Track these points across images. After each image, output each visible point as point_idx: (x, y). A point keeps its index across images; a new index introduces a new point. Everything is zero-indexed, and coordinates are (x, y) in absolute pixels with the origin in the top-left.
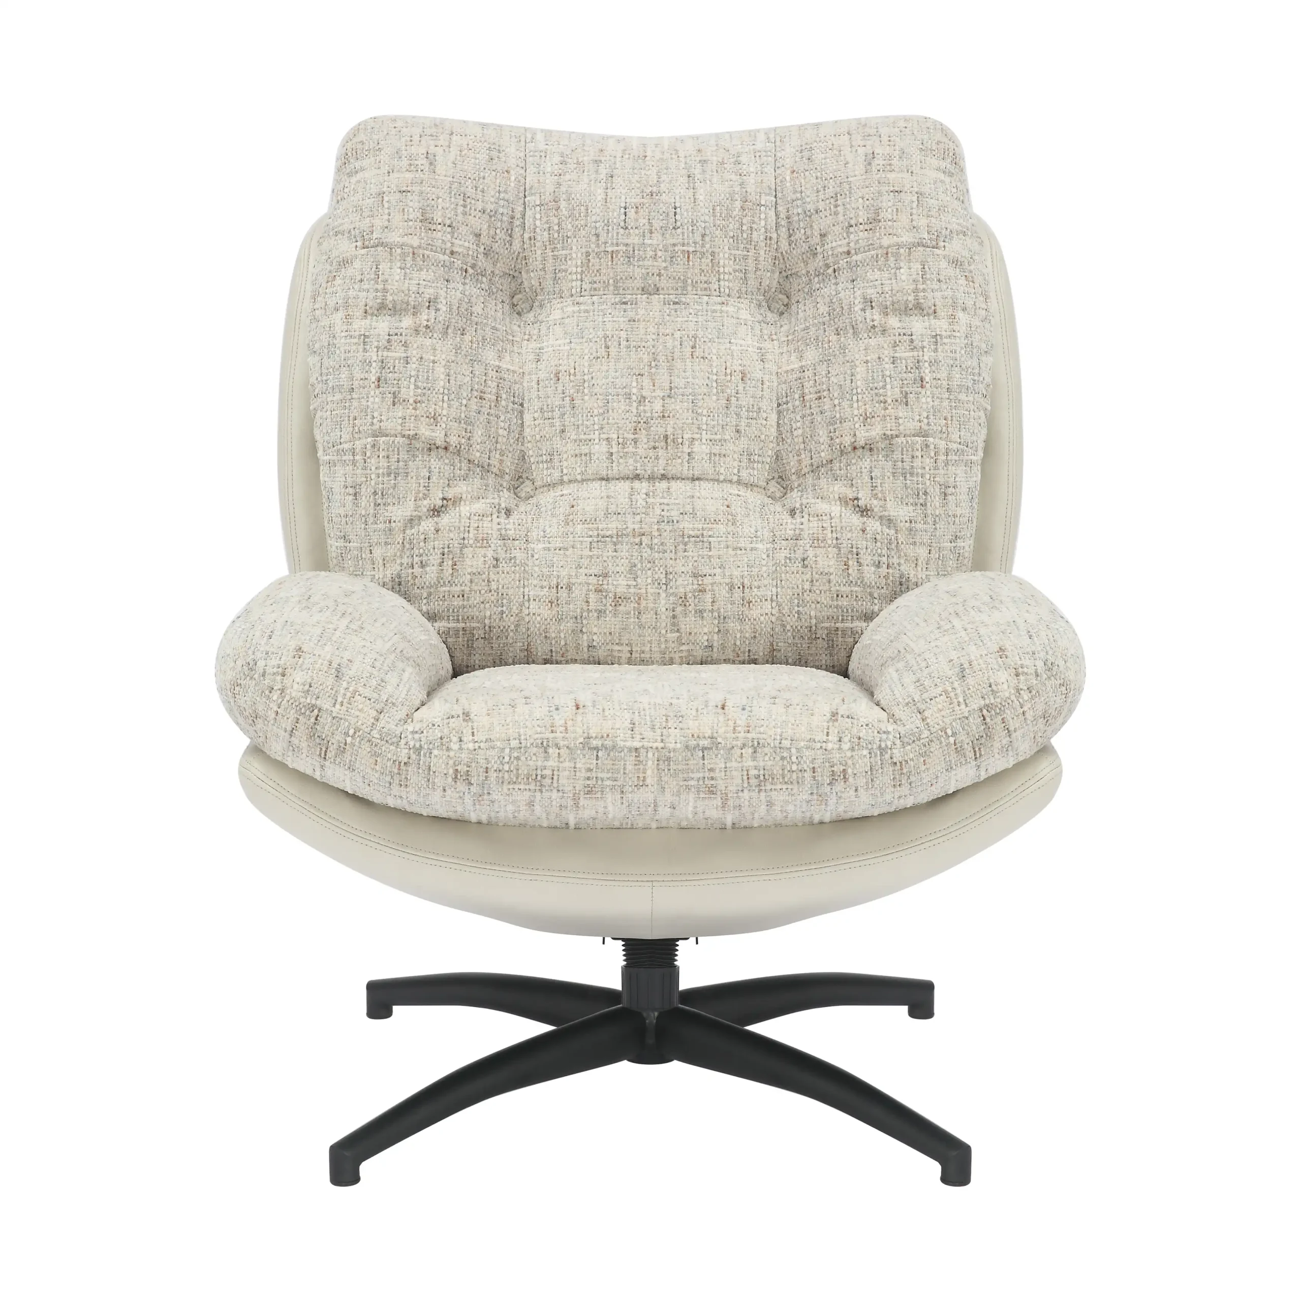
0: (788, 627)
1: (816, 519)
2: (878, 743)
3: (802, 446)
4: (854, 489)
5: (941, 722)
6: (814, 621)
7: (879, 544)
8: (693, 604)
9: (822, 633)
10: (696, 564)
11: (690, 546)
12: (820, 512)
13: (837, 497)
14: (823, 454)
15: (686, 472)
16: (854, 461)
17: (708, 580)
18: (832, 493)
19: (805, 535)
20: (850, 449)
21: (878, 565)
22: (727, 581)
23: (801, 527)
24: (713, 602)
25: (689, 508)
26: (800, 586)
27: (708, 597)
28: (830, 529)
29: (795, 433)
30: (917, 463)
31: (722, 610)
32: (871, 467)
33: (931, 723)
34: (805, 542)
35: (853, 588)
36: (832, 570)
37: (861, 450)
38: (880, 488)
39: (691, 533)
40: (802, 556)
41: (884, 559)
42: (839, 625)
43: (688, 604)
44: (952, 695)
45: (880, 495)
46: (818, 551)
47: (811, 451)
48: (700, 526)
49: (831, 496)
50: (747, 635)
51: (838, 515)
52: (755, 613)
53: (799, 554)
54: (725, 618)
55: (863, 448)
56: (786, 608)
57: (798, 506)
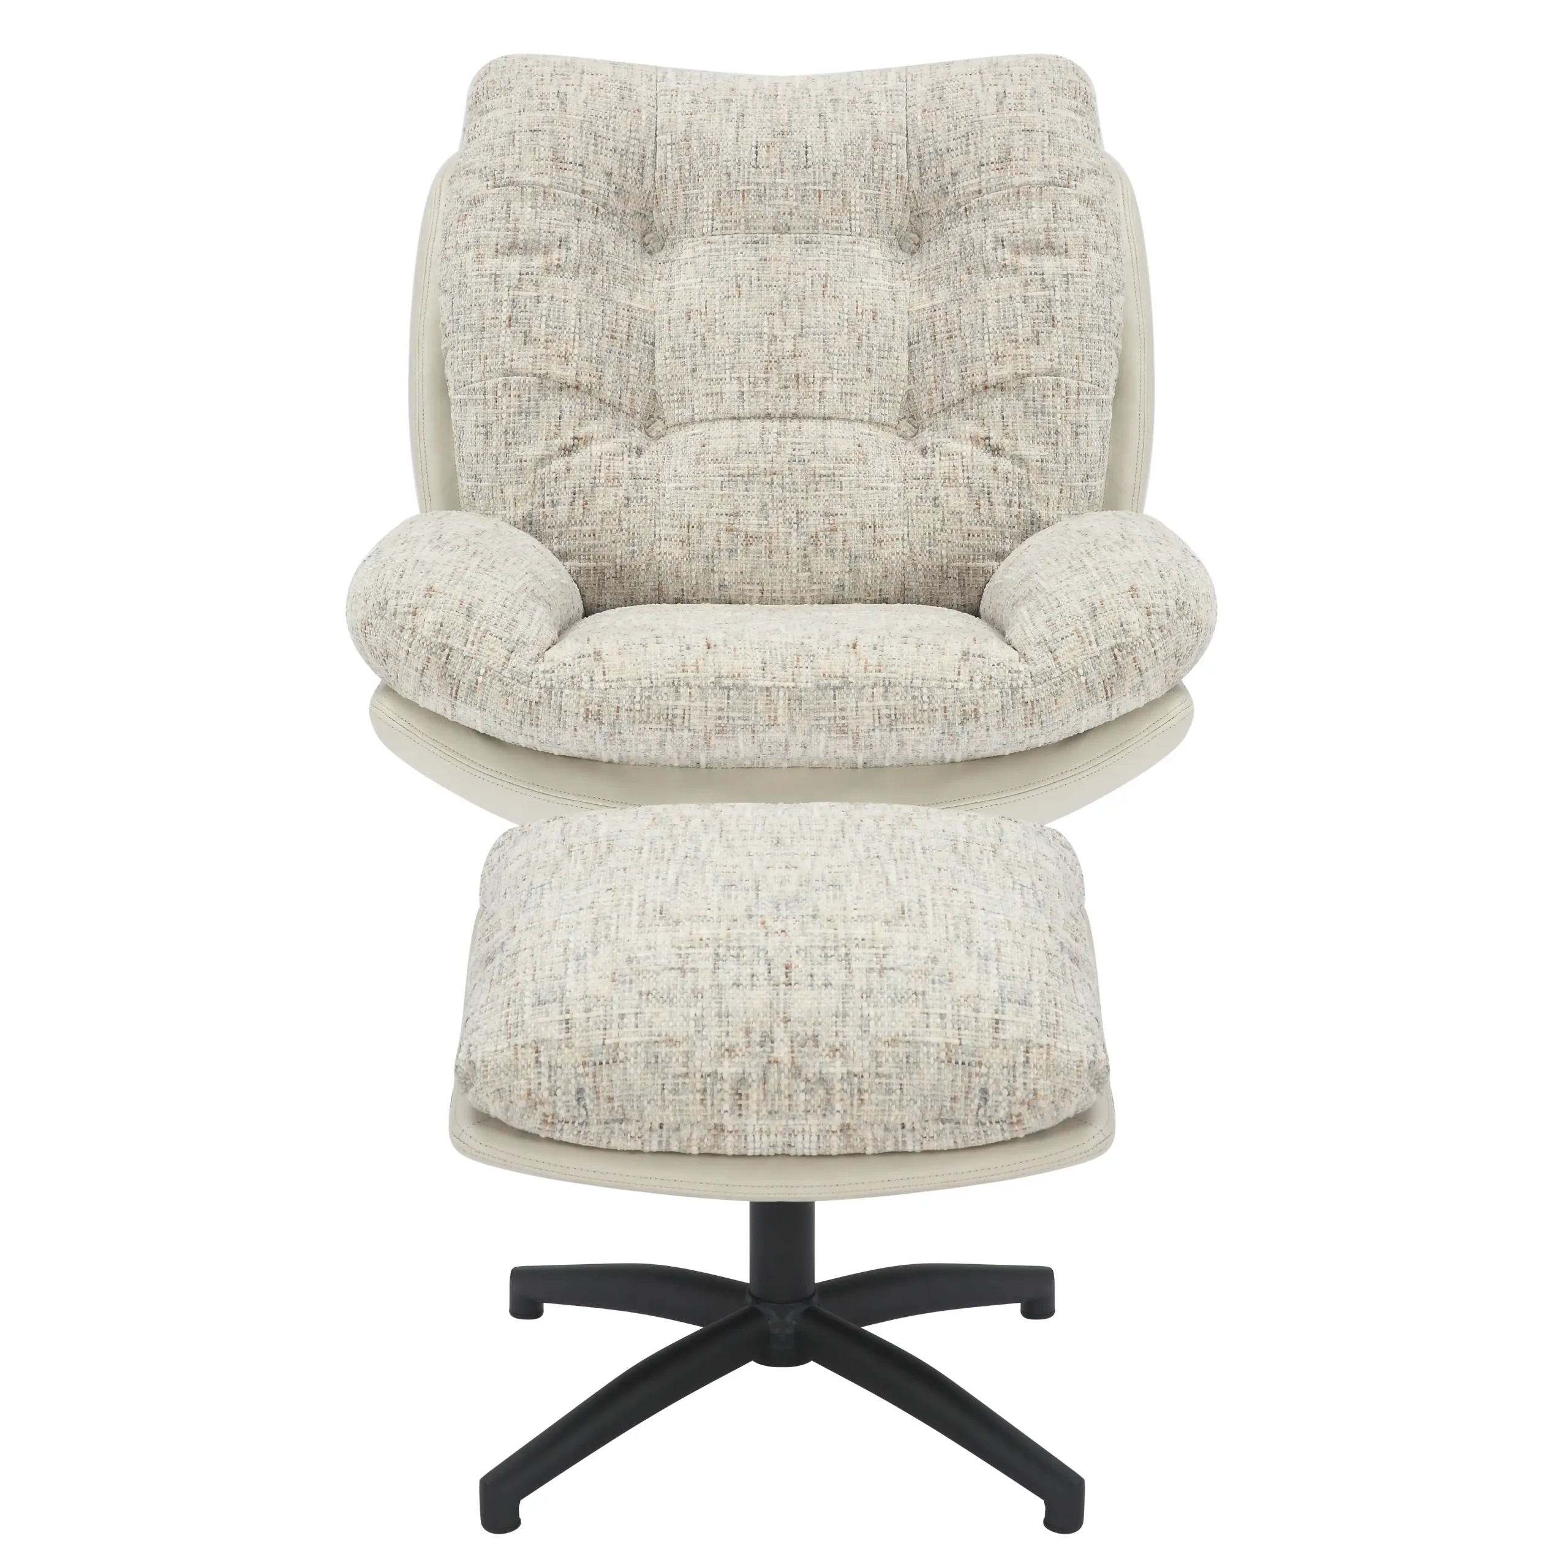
0: (920, 566)
1: (947, 458)
2: (1009, 682)
3: (933, 385)
4: (985, 428)
5: (1072, 662)
6: (945, 561)
7: (1010, 483)
8: (824, 544)
9: (954, 573)
10: (827, 503)
11: (821, 486)
12: (952, 451)
13: (968, 436)
14: (954, 393)
15: (818, 411)
16: (985, 400)
17: (840, 519)
18: (963, 432)
19: (937, 473)
20: (981, 388)
21: (1009, 504)
22: (859, 520)
23: (933, 466)
24: (845, 541)
25: (820, 447)
26: (932, 526)
27: (839, 536)
28: (961, 468)
29: (927, 372)
30: (1049, 402)
31: (853, 549)
32: (1002, 407)
33: (1063, 663)
34: (937, 481)
35: (984, 528)
36: (963, 509)
37: (992, 389)
38: (1011, 428)
39: (823, 472)
40: (933, 495)
41: (1016, 499)
42: (970, 564)
43: (819, 543)
44: (1083, 634)
45: (1011, 434)
46: (949, 491)
47: (942, 390)
48: (831, 466)
49: (963, 435)
50: (879, 574)
51: (969, 454)
52: (886, 552)
53: (931, 493)
54: (856, 557)
55: (995, 387)
56: (917, 547)
57: (929, 445)
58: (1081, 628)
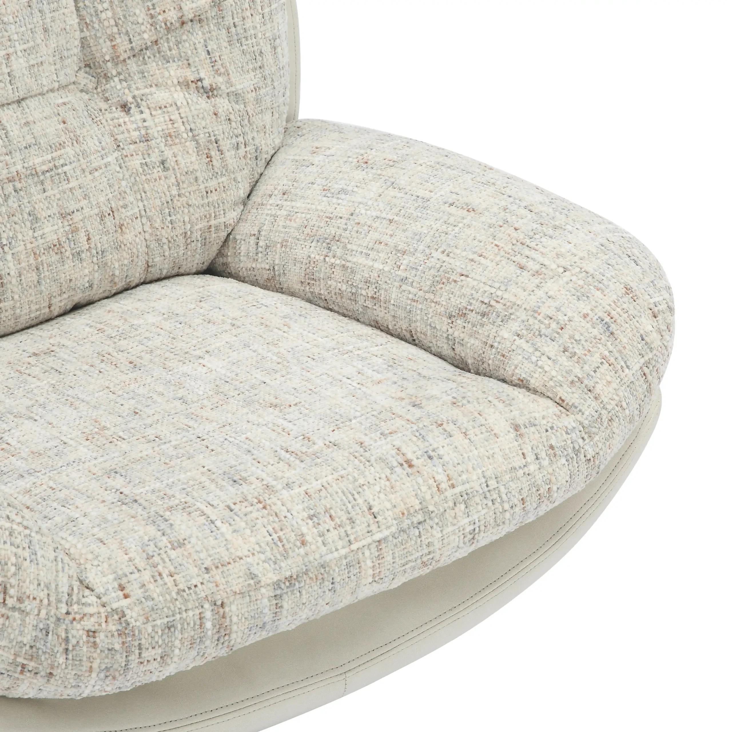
0: (164, 240)
1: (160, 112)
3: (115, 30)
4: (193, 69)
6: (188, 226)
7: (233, 124)
8: (68, 249)
9: (197, 235)
10: (60, 203)
11: (48, 185)
12: (163, 103)
13: (176, 82)
14: (146, 36)
15: (12, 95)
16: (184, 37)
17: (78, 216)
18: (168, 78)
19: (153, 132)
20: (178, 25)
21: (237, 147)
22: (96, 211)
23: (145, 124)
24: (89, 239)
25: (29, 139)
26: (167, 193)
27: (82, 236)
28: (180, 121)
29: (103, 16)
30: (249, 24)
31: (99, 245)
32: (205, 41)
34: (158, 142)
35: (220, 180)
36: (196, 167)
37: (190, 24)
38: (220, 62)
39: (45, 168)
40: (160, 159)
41: (241, 139)
42: (213, 222)
43: (63, 250)
45: (222, 70)
46: (175, 149)
47: (127, 33)
48: (49, 157)
49: (169, 82)
50: (126, 262)
51: (185, 103)
52: (129, 236)
53: (155, 158)
54: (103, 252)
55: (191, 21)
56: (158, 220)
57: (130, 99)
58: (606, 353)
